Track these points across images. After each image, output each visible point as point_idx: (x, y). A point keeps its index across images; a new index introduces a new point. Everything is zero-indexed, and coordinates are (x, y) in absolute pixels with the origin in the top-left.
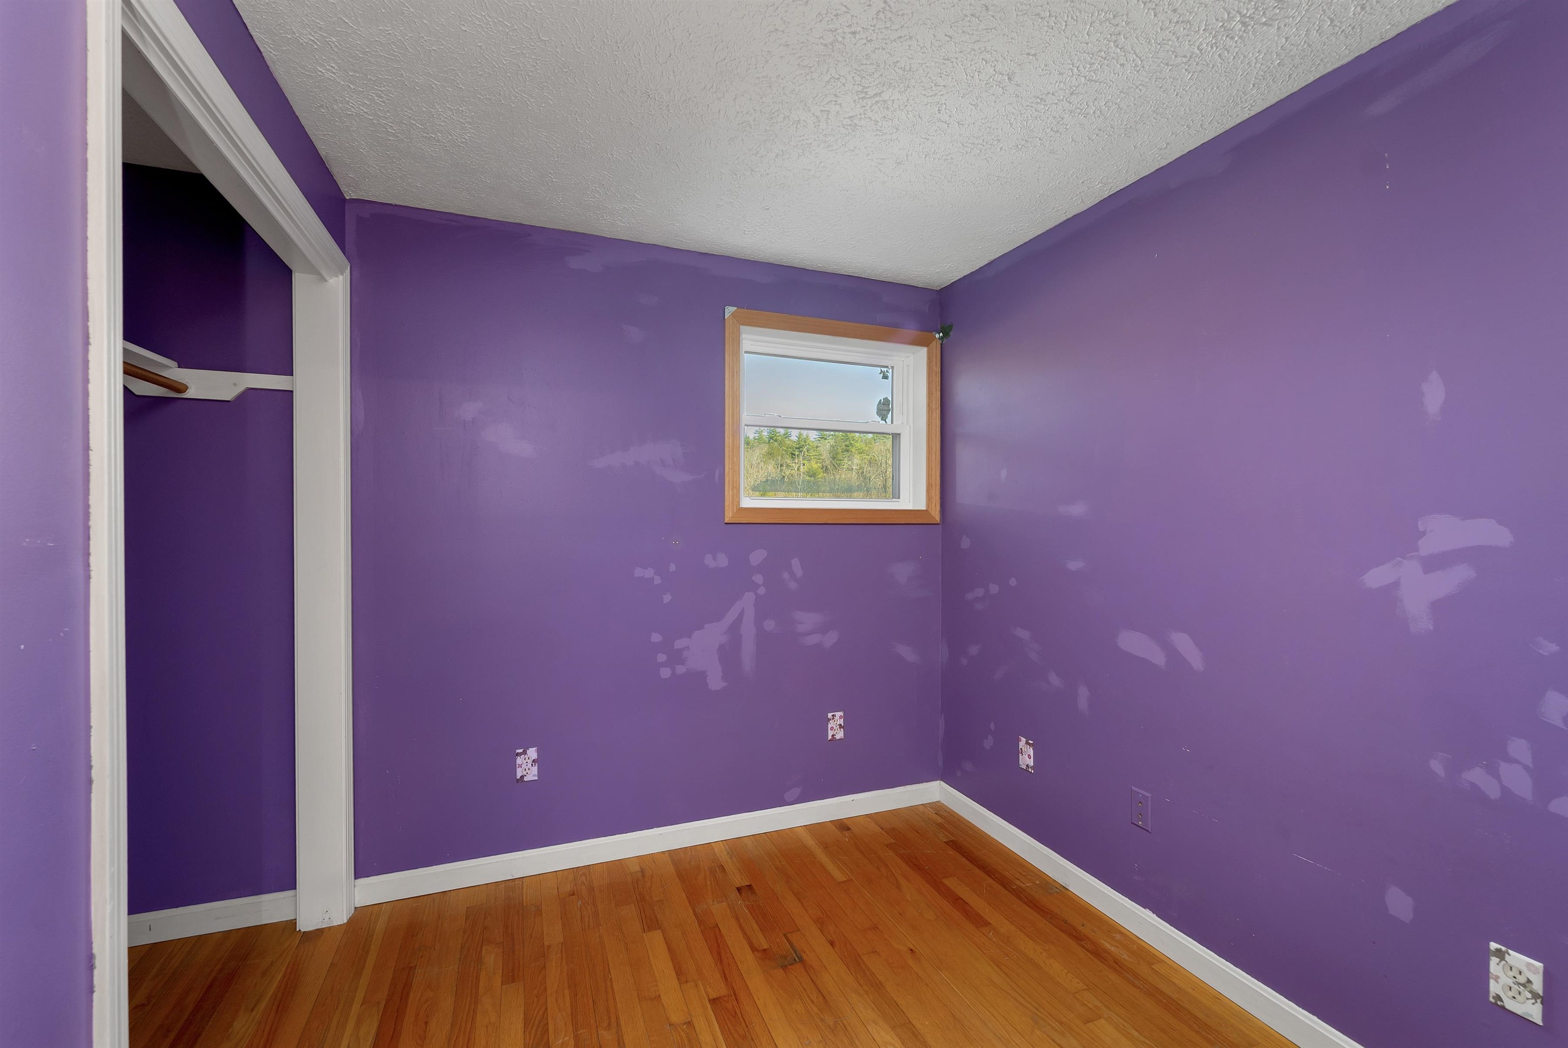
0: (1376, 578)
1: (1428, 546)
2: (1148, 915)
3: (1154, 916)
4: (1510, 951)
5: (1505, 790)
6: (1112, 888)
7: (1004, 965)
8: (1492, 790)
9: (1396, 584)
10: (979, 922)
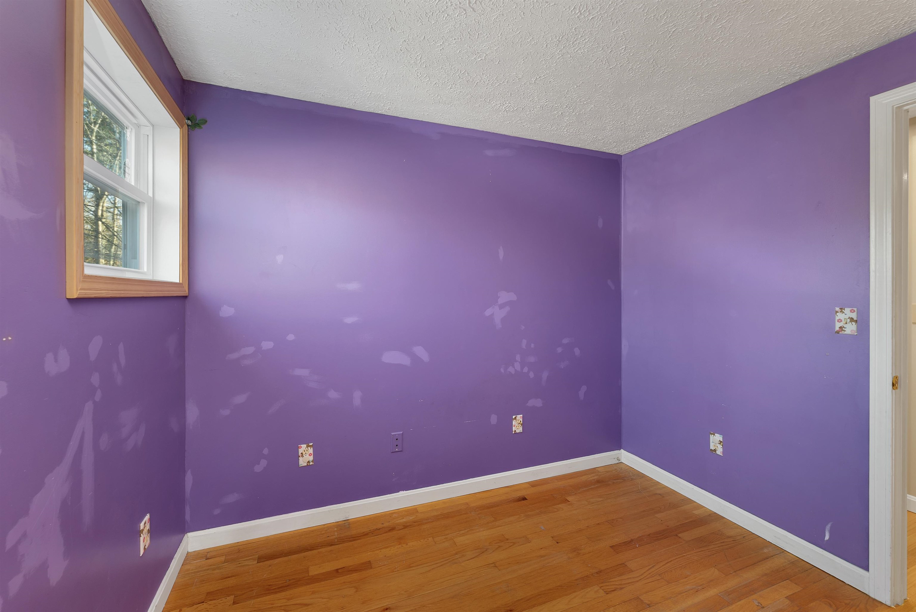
0: (488, 313)
1: (500, 301)
2: (402, 494)
3: (405, 492)
4: (517, 416)
5: (516, 370)
6: (378, 496)
7: (411, 564)
8: (513, 372)
9: (493, 314)
10: (367, 565)
